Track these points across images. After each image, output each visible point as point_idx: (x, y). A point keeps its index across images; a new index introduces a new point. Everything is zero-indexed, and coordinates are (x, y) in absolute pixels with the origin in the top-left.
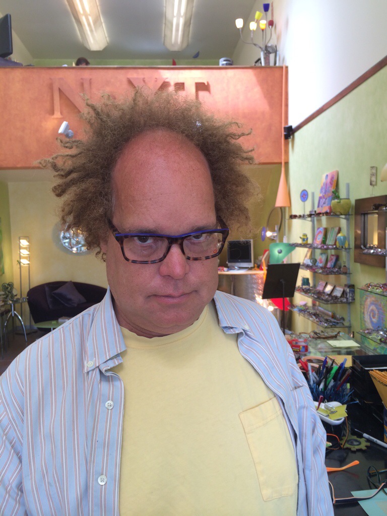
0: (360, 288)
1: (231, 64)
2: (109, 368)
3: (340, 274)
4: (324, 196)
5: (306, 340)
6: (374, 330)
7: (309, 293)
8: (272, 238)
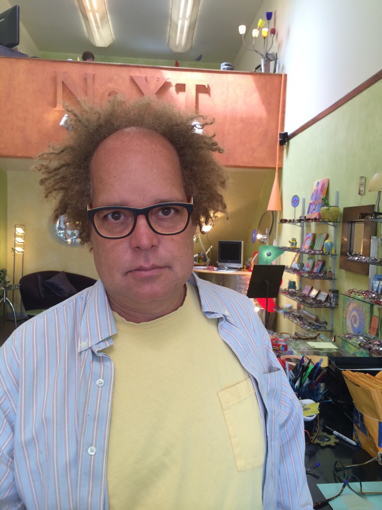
0: (343, 293)
1: (232, 69)
2: (101, 349)
3: (325, 279)
4: (314, 202)
5: (286, 340)
6: (354, 335)
7: (295, 296)
8: (262, 240)
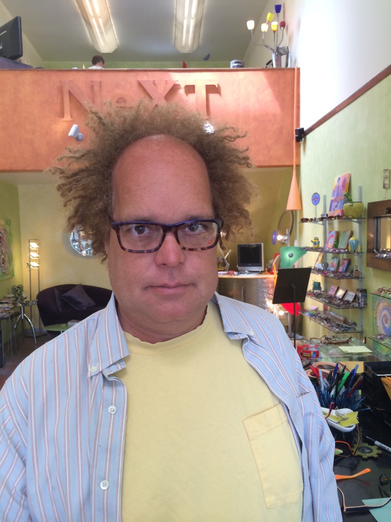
0: (372, 292)
1: (242, 67)
2: (112, 373)
3: (352, 278)
4: (336, 199)
5: (316, 346)
6: (386, 336)
7: (320, 297)
8: (283, 242)
